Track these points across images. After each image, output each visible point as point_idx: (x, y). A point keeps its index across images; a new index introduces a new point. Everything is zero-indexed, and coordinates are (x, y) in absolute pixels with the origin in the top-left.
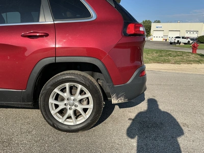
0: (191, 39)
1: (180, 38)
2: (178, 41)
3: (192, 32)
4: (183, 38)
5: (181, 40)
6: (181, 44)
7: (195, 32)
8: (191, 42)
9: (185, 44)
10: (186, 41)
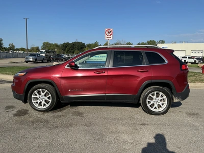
0: (197, 59)
1: (186, 58)
2: (185, 61)
3: (197, 52)
4: (189, 58)
5: (188, 60)
6: (188, 64)
7: (200, 52)
8: (197, 61)
9: (192, 63)
10: (192, 61)
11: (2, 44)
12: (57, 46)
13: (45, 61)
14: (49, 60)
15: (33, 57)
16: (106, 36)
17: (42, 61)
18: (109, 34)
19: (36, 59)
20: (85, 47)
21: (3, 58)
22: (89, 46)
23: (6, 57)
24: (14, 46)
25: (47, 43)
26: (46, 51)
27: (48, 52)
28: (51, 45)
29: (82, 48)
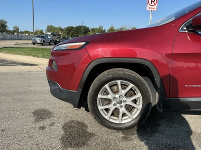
11: (7, 26)
12: (61, 29)
13: (52, 43)
14: (56, 43)
15: (40, 39)
16: (149, 6)
17: (50, 43)
18: (153, 4)
19: (44, 41)
20: (89, 32)
21: (8, 39)
22: (93, 30)
23: (12, 39)
24: (18, 29)
25: (51, 26)
26: (52, 34)
27: (54, 35)
28: (55, 29)
29: (86, 32)
